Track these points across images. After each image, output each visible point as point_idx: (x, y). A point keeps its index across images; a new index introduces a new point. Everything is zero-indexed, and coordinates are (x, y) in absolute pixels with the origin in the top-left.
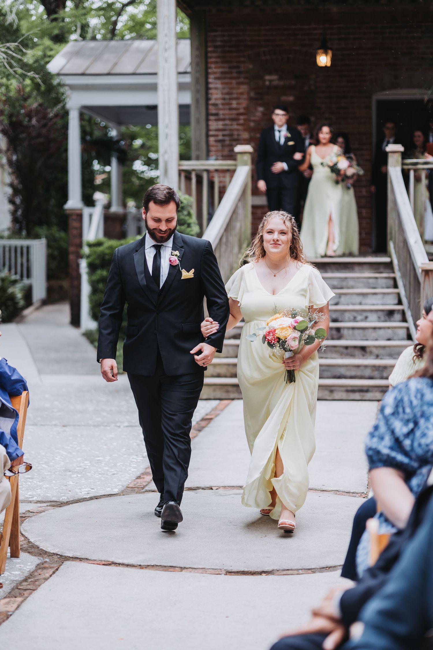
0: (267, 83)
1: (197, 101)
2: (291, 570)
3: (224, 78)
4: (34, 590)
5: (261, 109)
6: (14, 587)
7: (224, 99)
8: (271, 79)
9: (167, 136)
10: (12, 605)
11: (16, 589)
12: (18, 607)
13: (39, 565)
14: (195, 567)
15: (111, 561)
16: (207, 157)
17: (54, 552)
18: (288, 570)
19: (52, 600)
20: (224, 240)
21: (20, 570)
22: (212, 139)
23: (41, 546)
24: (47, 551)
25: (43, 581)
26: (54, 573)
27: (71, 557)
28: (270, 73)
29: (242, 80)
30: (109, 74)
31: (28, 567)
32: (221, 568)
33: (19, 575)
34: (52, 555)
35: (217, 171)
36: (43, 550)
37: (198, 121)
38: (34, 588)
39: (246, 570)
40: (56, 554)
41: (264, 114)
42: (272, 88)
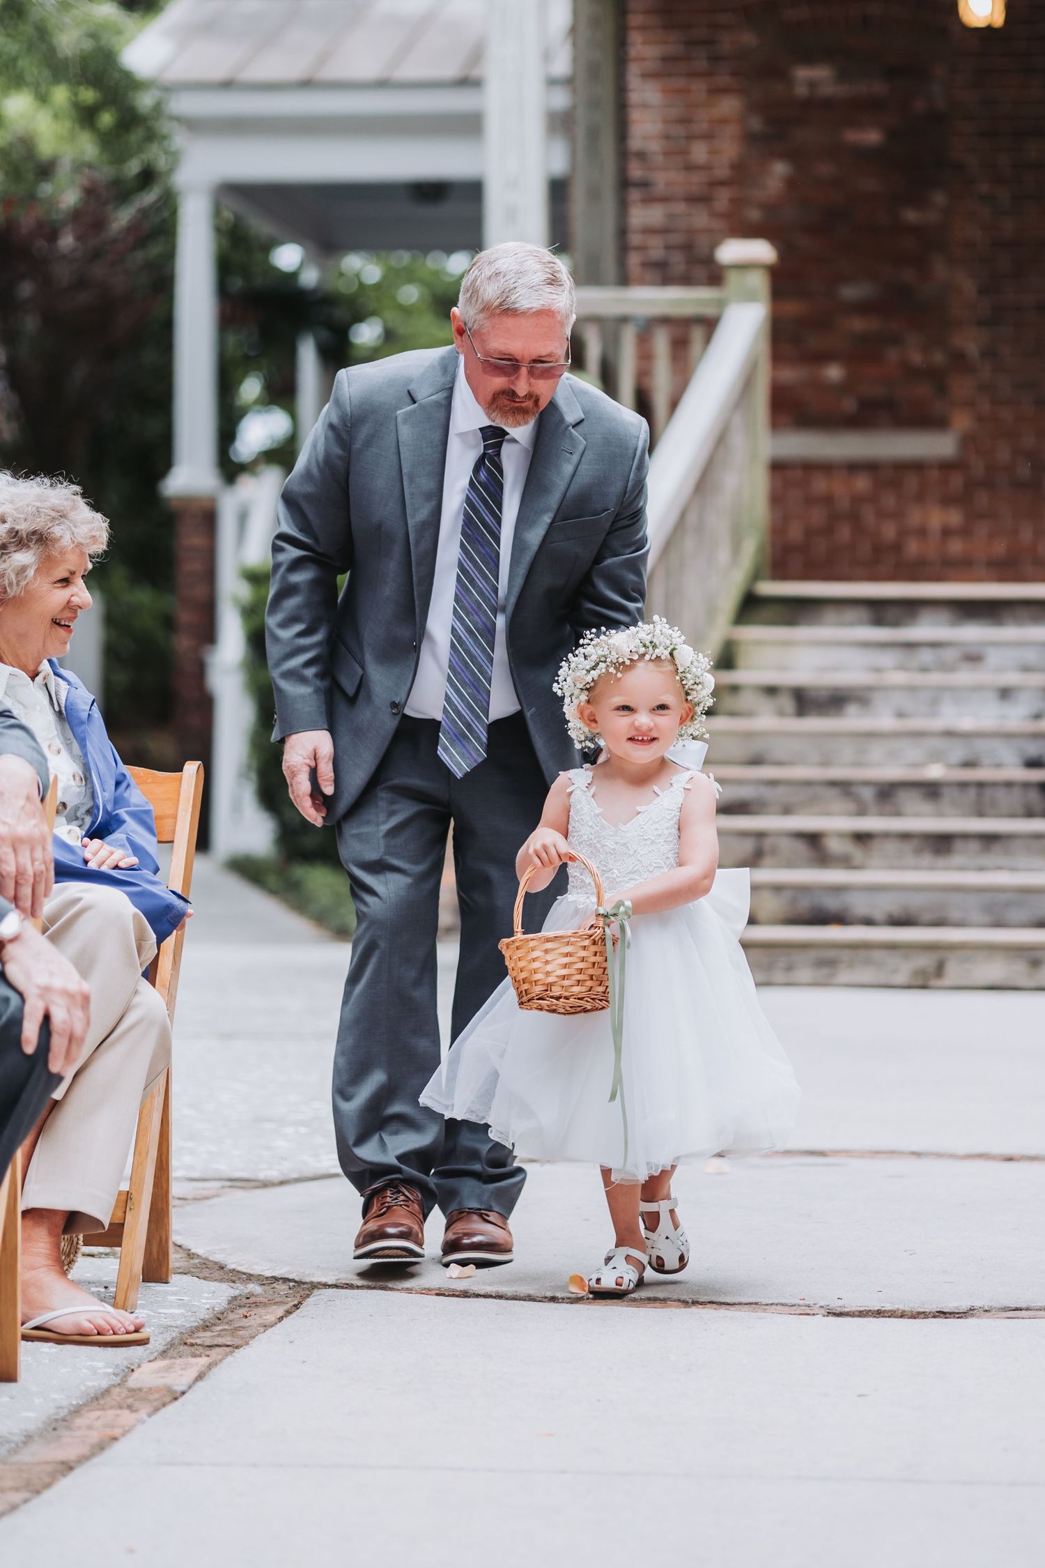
0: (801, 91)
2: (1027, 1309)
3: (669, 75)
4: (237, 1347)
5: (780, 169)
6: (173, 1339)
7: (667, 137)
8: (814, 78)
9: (512, 214)
10: (180, 1372)
11: (180, 1344)
12: (200, 1377)
13: (236, 1300)
14: (728, 1301)
15: (458, 1289)
17: (277, 1273)
18: (1017, 1309)
19: (304, 1362)
20: (692, 518)
21: (182, 1304)
23: (232, 1263)
24: (251, 1272)
25: (262, 1329)
26: (288, 1313)
27: (330, 1283)
28: (809, 59)
29: (724, 80)
30: (306, 84)
31: (204, 1301)
32: (807, 1302)
33: (183, 1315)
34: (270, 1282)
36: (238, 1272)
38: (237, 1342)
39: (888, 1307)
40: (281, 1278)
41: (791, 183)
42: (815, 106)
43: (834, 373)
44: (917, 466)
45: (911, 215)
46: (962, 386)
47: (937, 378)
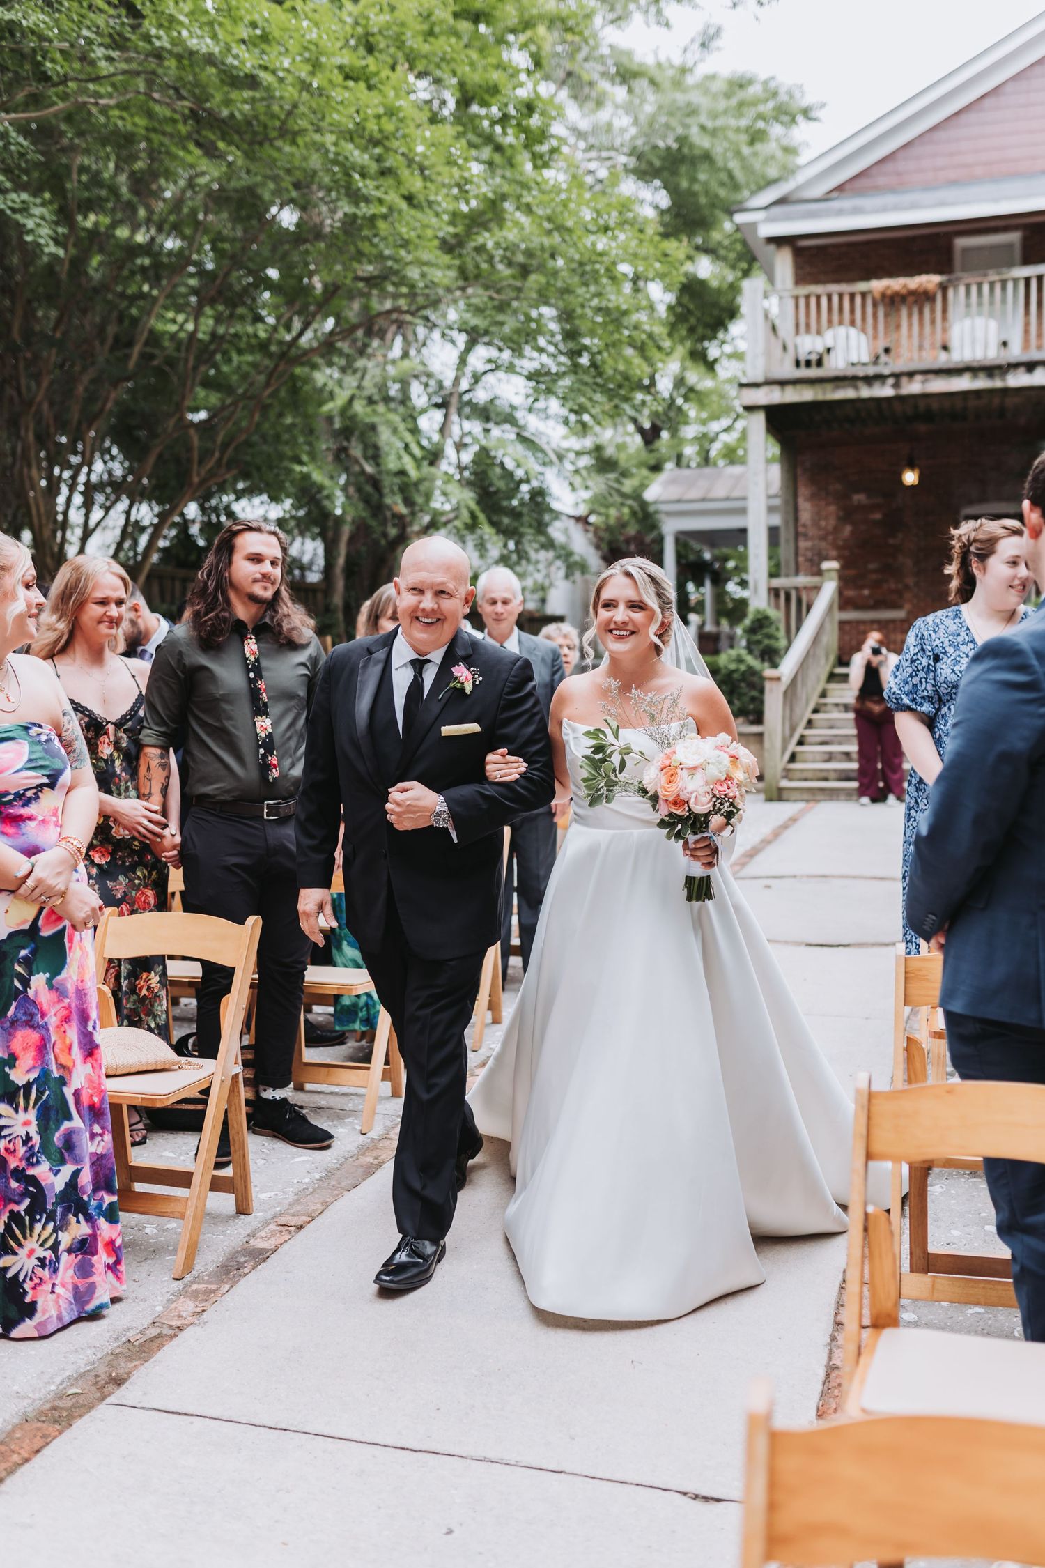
0: (856, 503)
1: (786, 522)
3: (812, 499)
7: (812, 519)
8: (860, 498)
9: (757, 557)
16: (797, 573)
22: (801, 559)
28: (857, 492)
29: (831, 500)
35: (805, 588)
37: (787, 541)
41: (853, 533)
42: (861, 508)
43: (866, 592)
44: (893, 621)
45: (891, 541)
46: (908, 595)
47: (899, 593)
